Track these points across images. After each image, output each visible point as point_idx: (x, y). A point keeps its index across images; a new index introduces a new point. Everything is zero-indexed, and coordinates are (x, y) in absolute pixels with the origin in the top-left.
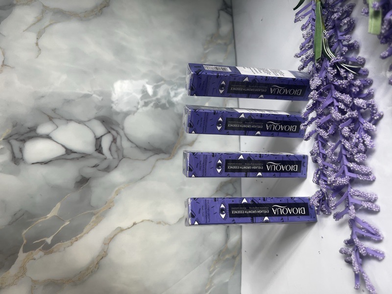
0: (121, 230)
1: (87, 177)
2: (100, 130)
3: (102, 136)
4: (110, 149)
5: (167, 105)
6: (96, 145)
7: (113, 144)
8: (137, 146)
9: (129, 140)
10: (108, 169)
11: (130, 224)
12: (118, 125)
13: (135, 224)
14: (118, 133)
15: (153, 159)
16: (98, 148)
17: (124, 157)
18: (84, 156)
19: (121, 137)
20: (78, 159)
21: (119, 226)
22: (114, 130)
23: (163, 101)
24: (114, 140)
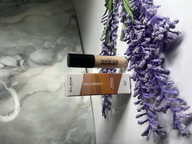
0: (28, 95)
1: (13, 75)
2: (19, 58)
3: (20, 60)
4: (23, 65)
5: (49, 48)
6: (17, 63)
7: (25, 63)
8: (36, 63)
9: (32, 61)
10: (23, 72)
11: (32, 92)
12: (27, 56)
13: (35, 92)
14: (27, 59)
15: (43, 67)
16: (18, 64)
17: (29, 67)
18: (12, 67)
19: (28, 60)
20: (9, 68)
21: (28, 93)
22: (25, 58)
23: (47, 47)
24: (25, 61)
